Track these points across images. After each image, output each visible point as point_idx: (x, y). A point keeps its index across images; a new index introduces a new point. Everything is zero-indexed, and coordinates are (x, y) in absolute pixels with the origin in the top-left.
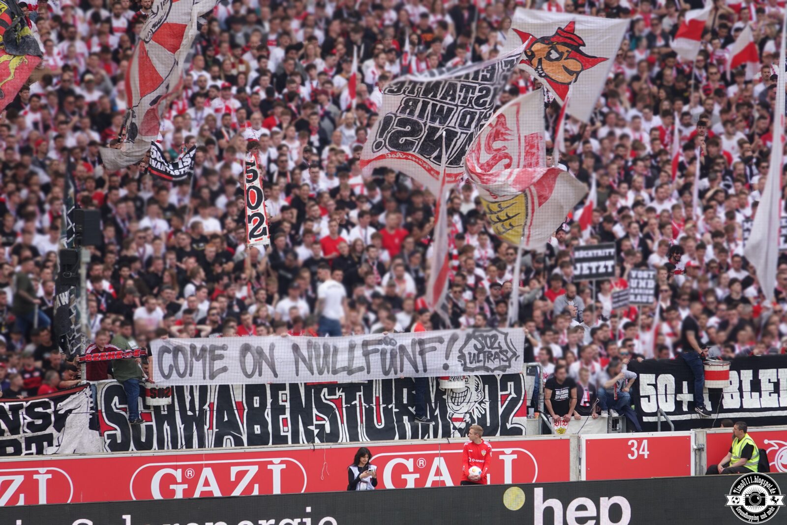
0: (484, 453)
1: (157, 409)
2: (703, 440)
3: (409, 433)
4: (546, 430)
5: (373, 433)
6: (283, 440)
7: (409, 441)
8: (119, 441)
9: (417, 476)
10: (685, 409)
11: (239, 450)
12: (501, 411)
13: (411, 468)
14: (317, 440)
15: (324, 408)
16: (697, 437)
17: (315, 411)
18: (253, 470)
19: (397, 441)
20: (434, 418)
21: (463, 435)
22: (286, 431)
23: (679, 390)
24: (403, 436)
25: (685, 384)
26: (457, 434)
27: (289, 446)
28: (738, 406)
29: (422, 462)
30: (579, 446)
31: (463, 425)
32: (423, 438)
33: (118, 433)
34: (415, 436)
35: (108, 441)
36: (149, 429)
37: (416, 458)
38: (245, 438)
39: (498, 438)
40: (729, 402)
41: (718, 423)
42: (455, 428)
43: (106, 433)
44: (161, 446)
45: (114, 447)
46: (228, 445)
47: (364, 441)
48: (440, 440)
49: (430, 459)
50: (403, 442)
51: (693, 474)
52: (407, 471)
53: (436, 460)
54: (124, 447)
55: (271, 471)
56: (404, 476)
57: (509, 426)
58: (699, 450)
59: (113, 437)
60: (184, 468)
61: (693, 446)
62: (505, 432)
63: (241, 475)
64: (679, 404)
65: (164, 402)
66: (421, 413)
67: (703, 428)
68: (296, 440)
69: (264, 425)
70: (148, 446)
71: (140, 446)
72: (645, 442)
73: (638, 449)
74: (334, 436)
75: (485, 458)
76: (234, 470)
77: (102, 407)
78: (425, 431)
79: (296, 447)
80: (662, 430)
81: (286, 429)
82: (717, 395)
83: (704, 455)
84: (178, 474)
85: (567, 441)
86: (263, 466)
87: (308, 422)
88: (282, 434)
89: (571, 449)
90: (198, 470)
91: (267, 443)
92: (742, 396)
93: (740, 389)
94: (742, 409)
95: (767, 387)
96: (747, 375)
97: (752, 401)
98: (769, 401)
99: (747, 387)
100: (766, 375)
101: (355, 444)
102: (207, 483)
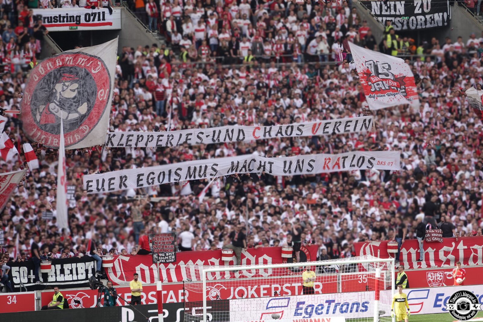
2: (40, 295)
10: (32, 281)
16: (37, 294)
23: (29, 274)
28: (54, 280)
40: (50, 279)
51: (36, 310)
58: (38, 299)
61: (36, 298)
64: (29, 280)
67: (39, 290)
72: (15, 297)
73: (12, 300)
80: (22, 291)
82: (45, 276)
83: (40, 301)
92: (56, 276)
93: (56, 273)
94: (56, 281)
95: (67, 272)
96: (58, 267)
97: (60, 278)
98: (68, 277)
99: (58, 272)
100: (67, 267)
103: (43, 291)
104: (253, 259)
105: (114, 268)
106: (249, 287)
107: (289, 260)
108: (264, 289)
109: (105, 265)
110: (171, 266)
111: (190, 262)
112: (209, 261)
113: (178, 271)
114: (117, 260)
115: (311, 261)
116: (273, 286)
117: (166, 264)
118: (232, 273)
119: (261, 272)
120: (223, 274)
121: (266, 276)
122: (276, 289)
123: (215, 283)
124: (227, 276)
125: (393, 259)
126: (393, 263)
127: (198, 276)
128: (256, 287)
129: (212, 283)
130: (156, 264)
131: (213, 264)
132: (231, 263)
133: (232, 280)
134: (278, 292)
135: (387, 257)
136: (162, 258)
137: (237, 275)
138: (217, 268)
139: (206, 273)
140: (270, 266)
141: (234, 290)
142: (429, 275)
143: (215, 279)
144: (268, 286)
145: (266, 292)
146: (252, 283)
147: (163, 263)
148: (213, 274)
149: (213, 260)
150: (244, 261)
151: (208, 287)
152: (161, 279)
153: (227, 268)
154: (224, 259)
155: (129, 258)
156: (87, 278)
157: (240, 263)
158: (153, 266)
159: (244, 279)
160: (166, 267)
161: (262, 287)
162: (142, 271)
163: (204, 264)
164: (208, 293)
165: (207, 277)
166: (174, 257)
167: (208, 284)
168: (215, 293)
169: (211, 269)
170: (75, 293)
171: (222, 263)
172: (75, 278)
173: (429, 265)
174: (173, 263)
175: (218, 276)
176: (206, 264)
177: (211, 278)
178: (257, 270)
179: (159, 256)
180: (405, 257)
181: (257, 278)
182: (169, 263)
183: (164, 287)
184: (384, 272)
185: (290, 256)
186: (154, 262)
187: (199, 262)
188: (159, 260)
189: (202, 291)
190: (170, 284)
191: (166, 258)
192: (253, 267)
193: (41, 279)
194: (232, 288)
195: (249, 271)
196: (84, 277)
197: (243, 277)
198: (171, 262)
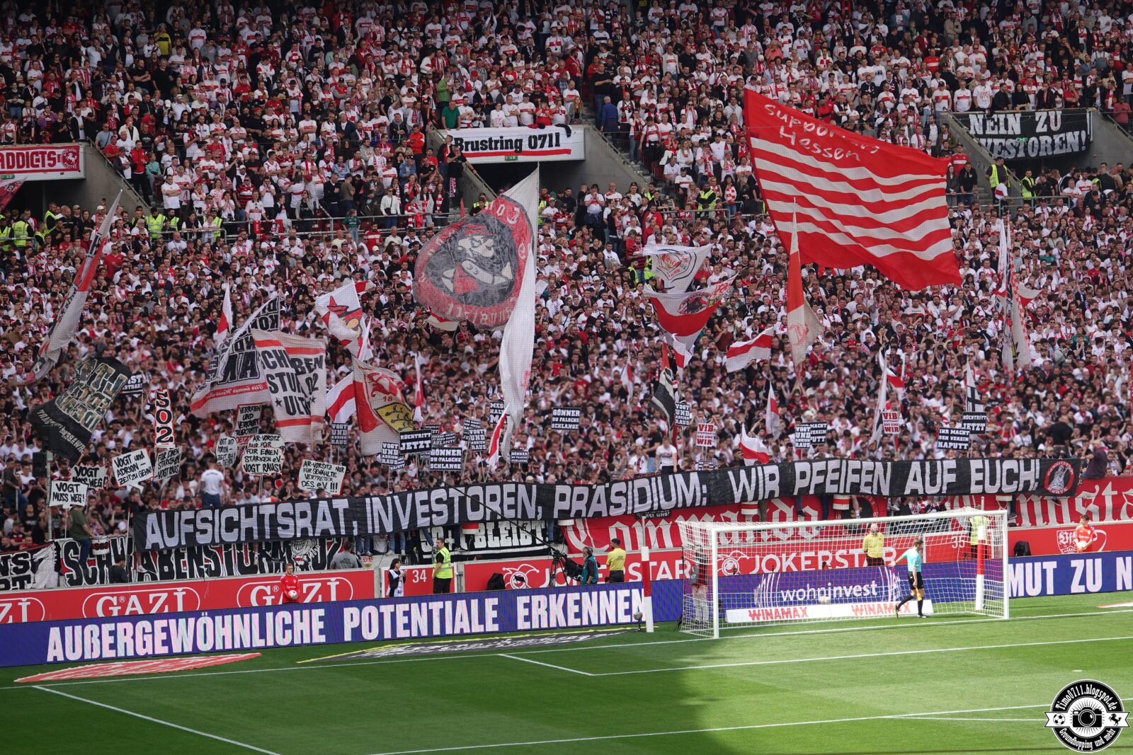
1: (100, 557)
2: (462, 569)
3: (267, 569)
5: (243, 570)
6: (184, 576)
7: (267, 575)
8: (75, 579)
9: (273, 597)
11: (154, 583)
12: (327, 553)
13: (269, 593)
14: (206, 575)
15: (209, 554)
17: (204, 556)
18: (164, 596)
19: (259, 575)
20: (283, 559)
22: (185, 570)
23: (446, 536)
24: (263, 571)
25: (449, 532)
27: (188, 580)
28: (485, 546)
29: (276, 588)
31: (301, 563)
32: (276, 572)
33: (74, 573)
34: (271, 571)
35: (67, 579)
36: (95, 570)
37: (272, 585)
38: (158, 575)
40: (477, 545)
41: (471, 558)
43: (66, 574)
45: (72, 582)
46: (147, 580)
47: (237, 574)
50: (263, 575)
51: (456, 591)
52: (266, 595)
54: (79, 582)
55: (176, 596)
56: (264, 598)
58: (460, 575)
59: (70, 576)
60: (118, 596)
63: (156, 599)
65: (104, 552)
66: (275, 555)
67: (462, 561)
68: (192, 575)
69: (170, 566)
70: (92, 581)
72: (424, 571)
73: (420, 576)
74: (217, 572)
76: (152, 596)
77: (62, 556)
78: (278, 567)
79: (193, 580)
81: (185, 568)
82: (470, 539)
83: (463, 579)
84: (114, 600)
85: (372, 572)
86: (170, 593)
87: (199, 563)
88: (183, 571)
89: (375, 577)
90: (127, 597)
91: (173, 578)
92: (487, 540)
93: (486, 535)
94: (487, 548)
95: (503, 533)
96: (491, 527)
97: (494, 542)
98: (505, 542)
99: (490, 533)
100: (503, 526)
101: (231, 578)
102: (133, 606)
103: (467, 563)
104: (789, 511)
105: (574, 528)
106: (784, 556)
107: (846, 514)
108: (807, 558)
109: (562, 523)
110: (663, 522)
111: (694, 518)
112: (722, 515)
113: (675, 531)
115: (879, 516)
116: (821, 553)
117: (656, 521)
118: (757, 533)
119: (802, 533)
120: (743, 535)
121: (809, 538)
122: (825, 558)
123: (730, 550)
124: (750, 537)
125: (1005, 512)
126: (1005, 517)
127: (705, 539)
128: (793, 555)
129: (727, 550)
130: (641, 521)
131: (727, 520)
132: (756, 519)
133: (757, 544)
134: (828, 563)
135: (997, 508)
137: (765, 536)
138: (735, 527)
139: (718, 534)
140: (815, 522)
141: (761, 560)
142: (1061, 536)
143: (731, 542)
144: (812, 554)
145: (809, 562)
146: (788, 549)
147: (651, 519)
148: (729, 535)
149: (728, 514)
150: (776, 514)
151: (719, 556)
152: (648, 543)
153: (750, 526)
154: (745, 512)
156: (534, 544)
157: (770, 519)
158: (636, 525)
159: (776, 543)
160: (656, 525)
161: (804, 555)
162: (619, 532)
163: (715, 521)
164: (720, 564)
165: (718, 540)
167: (719, 550)
168: (730, 564)
169: (724, 527)
170: (516, 565)
171: (742, 519)
172: (516, 543)
173: (1060, 520)
174: (667, 520)
175: (736, 539)
176: (718, 519)
177: (724, 541)
178: (797, 529)
180: (1024, 509)
181: (795, 542)
182: (661, 519)
183: (653, 556)
184: (991, 531)
185: (845, 507)
186: (636, 518)
187: (707, 517)
190: (662, 550)
192: (789, 524)
193: (464, 545)
194: (757, 557)
195: (784, 530)
196: (529, 541)
197: (774, 539)
198: (665, 518)
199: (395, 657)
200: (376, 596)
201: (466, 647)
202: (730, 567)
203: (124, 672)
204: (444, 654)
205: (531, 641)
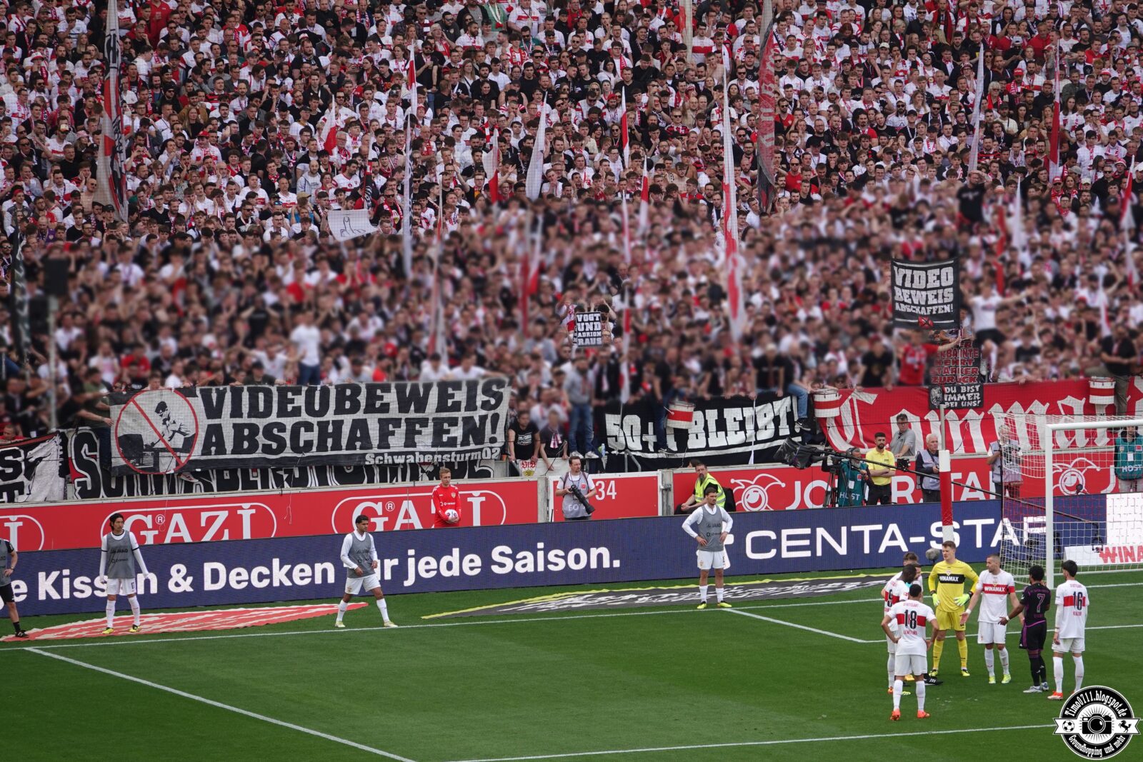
0: (453, 495)
2: (669, 480)
3: (377, 478)
4: (514, 472)
5: (342, 477)
7: (377, 485)
8: (89, 488)
9: (386, 519)
11: (208, 496)
13: (380, 512)
14: (286, 484)
16: (663, 478)
18: (223, 515)
19: (365, 486)
21: (431, 479)
23: (644, 430)
24: (371, 480)
25: (651, 425)
26: (426, 477)
27: (259, 491)
28: (703, 445)
29: (390, 506)
30: (547, 487)
31: (431, 469)
32: (391, 481)
33: (88, 480)
34: (383, 480)
35: (78, 489)
37: (384, 501)
38: (214, 484)
39: (466, 481)
40: (693, 443)
41: (686, 462)
42: (423, 471)
43: (76, 480)
44: (131, 493)
46: (198, 491)
47: (333, 485)
48: (408, 484)
49: (398, 503)
50: (371, 486)
51: (660, 514)
52: (376, 515)
53: (405, 503)
54: (95, 493)
55: (241, 516)
56: (373, 520)
57: (477, 469)
58: (667, 490)
59: (83, 484)
60: (154, 514)
61: (660, 486)
62: (473, 475)
63: (211, 520)
64: (645, 444)
67: (669, 468)
68: (265, 485)
69: (234, 471)
70: (118, 493)
71: (110, 493)
72: (613, 483)
73: (606, 490)
74: (303, 481)
75: (455, 500)
76: (204, 516)
77: (72, 454)
78: (394, 475)
79: (266, 492)
80: (629, 471)
81: (255, 474)
82: (682, 436)
83: (671, 495)
84: (148, 520)
85: (535, 483)
86: (233, 511)
88: (251, 479)
89: (539, 491)
90: (169, 515)
91: (237, 489)
92: (707, 436)
93: (706, 429)
95: (732, 426)
96: (712, 415)
97: (717, 440)
98: (736, 438)
99: (712, 427)
100: (731, 414)
101: (324, 489)
102: (177, 529)
103: (678, 471)
105: (838, 421)
109: (821, 413)
110: (971, 414)
111: (1016, 406)
112: (1059, 403)
113: (988, 426)
114: (847, 402)
117: (961, 410)
120: (1091, 434)
123: (1074, 456)
124: (1102, 439)
127: (1035, 441)
129: (1067, 456)
130: (938, 411)
131: (1069, 411)
136: (951, 398)
138: (1079, 422)
139: (1054, 432)
143: (1074, 445)
147: (954, 409)
148: (1070, 433)
149: (1070, 401)
151: (1056, 465)
152: (949, 445)
153: (1101, 422)
154: (1094, 399)
155: (874, 396)
158: (932, 416)
160: (960, 417)
163: (1049, 412)
164: (1056, 477)
165: (1054, 441)
166: (977, 396)
167: (1057, 458)
168: (1072, 477)
169: (1063, 423)
170: (750, 475)
171: (1090, 410)
174: (978, 409)
175: (1081, 440)
176: (1053, 411)
177: (1063, 441)
179: (943, 392)
182: (968, 408)
183: (956, 465)
186: (931, 407)
187: (1037, 406)
188: (943, 402)
189: (1043, 473)
190: (970, 456)
191: (960, 397)
193: (672, 444)
198: (975, 408)
199: (570, 611)
200: (541, 519)
201: (675, 598)
202: (1071, 481)
203: (161, 628)
204: (642, 607)
205: (772, 590)
